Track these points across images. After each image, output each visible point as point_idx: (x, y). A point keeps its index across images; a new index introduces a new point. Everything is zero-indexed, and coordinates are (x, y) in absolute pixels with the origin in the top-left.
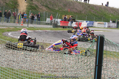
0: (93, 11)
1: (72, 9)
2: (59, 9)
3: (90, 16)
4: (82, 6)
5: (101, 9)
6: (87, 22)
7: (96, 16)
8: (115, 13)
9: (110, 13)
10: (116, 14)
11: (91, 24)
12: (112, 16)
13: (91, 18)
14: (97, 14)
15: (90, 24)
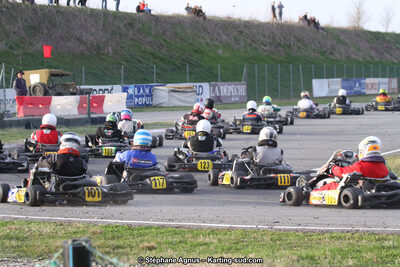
0: (150, 43)
1: (62, 43)
2: (11, 48)
3: (139, 61)
4: (104, 26)
5: (179, 30)
6: (125, 90)
7: (162, 60)
8: (237, 40)
9: (217, 43)
10: (242, 43)
11: (142, 96)
12: (227, 55)
13: (142, 72)
14: (163, 52)
15: (138, 97)
